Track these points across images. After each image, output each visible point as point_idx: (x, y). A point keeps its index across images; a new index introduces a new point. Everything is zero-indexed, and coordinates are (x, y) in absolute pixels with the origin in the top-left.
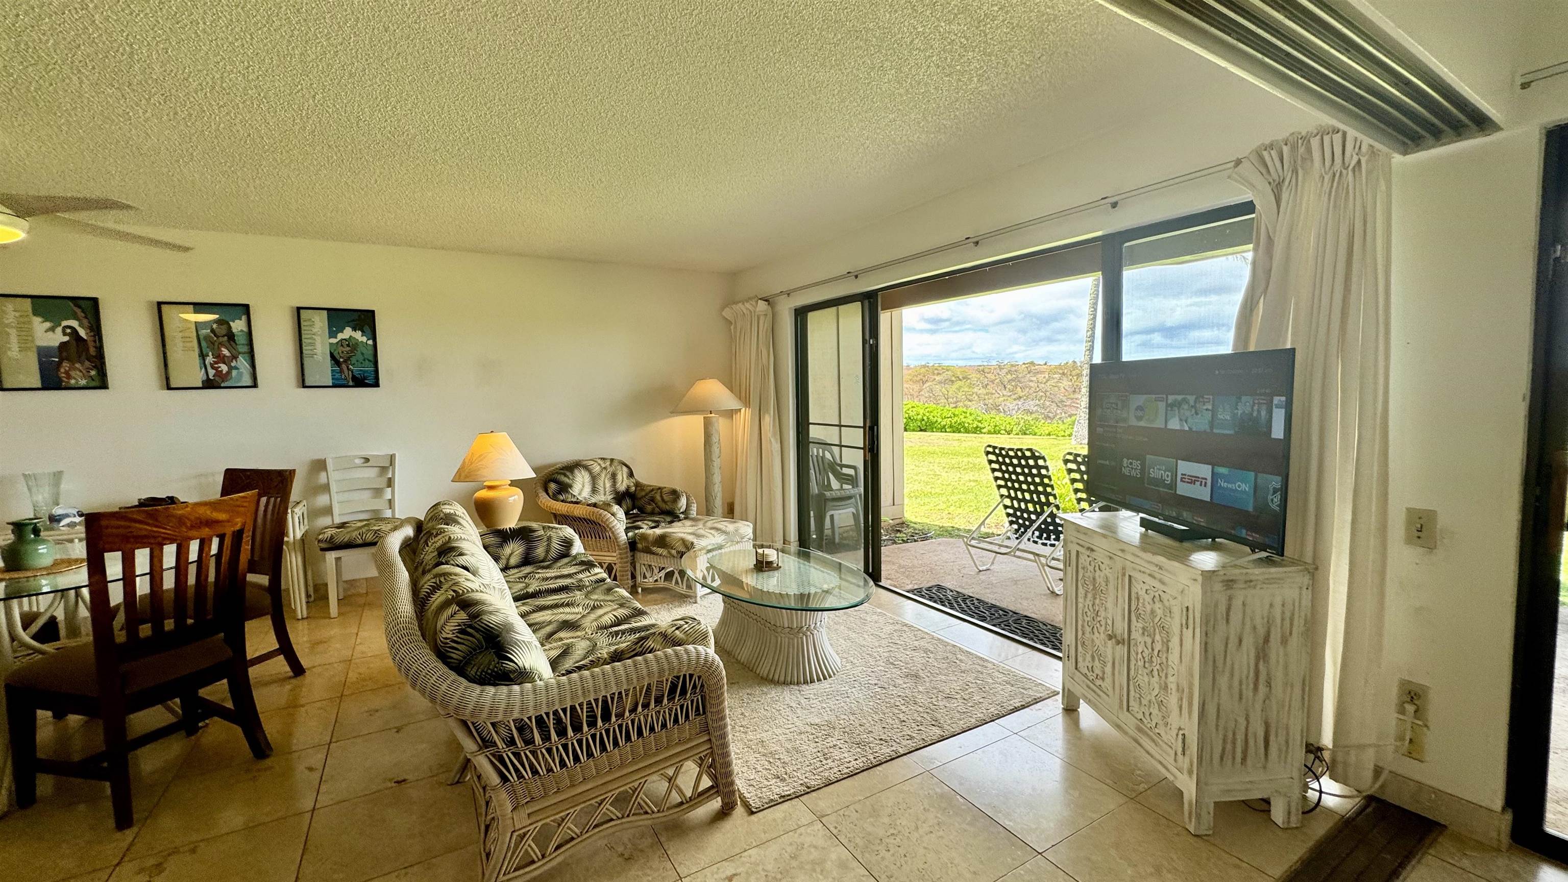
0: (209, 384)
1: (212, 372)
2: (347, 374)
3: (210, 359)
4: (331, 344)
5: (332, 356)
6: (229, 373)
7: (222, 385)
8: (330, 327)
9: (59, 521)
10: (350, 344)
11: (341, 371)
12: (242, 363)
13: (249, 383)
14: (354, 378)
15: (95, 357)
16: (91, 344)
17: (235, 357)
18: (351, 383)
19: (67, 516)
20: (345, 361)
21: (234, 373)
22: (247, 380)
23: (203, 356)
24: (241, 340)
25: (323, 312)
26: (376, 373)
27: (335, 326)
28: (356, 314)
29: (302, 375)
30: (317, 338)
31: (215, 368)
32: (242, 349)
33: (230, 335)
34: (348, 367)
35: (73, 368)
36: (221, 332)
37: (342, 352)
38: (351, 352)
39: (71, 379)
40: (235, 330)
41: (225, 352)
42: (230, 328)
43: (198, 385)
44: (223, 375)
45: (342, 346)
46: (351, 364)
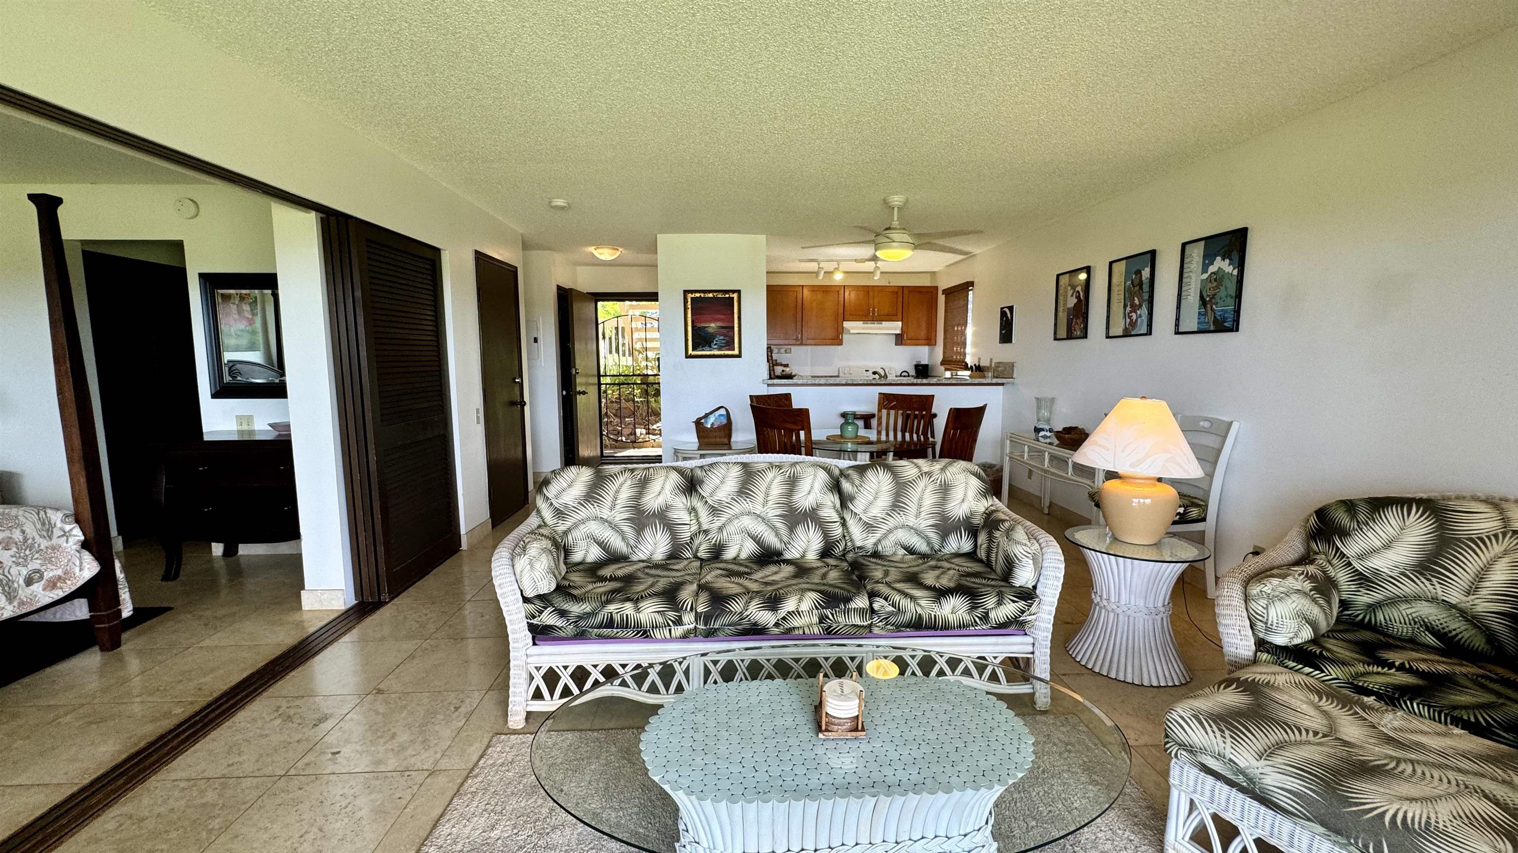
0: (1127, 334)
1: (1128, 320)
2: (1210, 317)
3: (1128, 309)
4: (1202, 280)
5: (1202, 298)
6: (1136, 320)
7: (1133, 333)
8: (1204, 261)
9: (1039, 432)
10: (1218, 278)
11: (1205, 314)
12: (1144, 311)
14: (1216, 321)
15: (1084, 313)
17: (1140, 306)
18: (1212, 328)
19: (1042, 430)
20: (1210, 301)
21: (1139, 320)
22: (1144, 330)
23: (1125, 306)
24: (1146, 288)
25: (1202, 243)
26: (1237, 312)
27: (1209, 258)
28: (1228, 237)
29: (1178, 320)
30: (1193, 275)
31: (1130, 317)
32: (1146, 296)
33: (1141, 284)
34: (1212, 307)
35: (1076, 323)
36: (1137, 282)
37: (1210, 289)
38: (1217, 287)
39: (1075, 330)
40: (1143, 278)
41: (1137, 301)
42: (1141, 276)
43: (1121, 334)
44: (1133, 324)
45: (1210, 281)
46: (1216, 304)
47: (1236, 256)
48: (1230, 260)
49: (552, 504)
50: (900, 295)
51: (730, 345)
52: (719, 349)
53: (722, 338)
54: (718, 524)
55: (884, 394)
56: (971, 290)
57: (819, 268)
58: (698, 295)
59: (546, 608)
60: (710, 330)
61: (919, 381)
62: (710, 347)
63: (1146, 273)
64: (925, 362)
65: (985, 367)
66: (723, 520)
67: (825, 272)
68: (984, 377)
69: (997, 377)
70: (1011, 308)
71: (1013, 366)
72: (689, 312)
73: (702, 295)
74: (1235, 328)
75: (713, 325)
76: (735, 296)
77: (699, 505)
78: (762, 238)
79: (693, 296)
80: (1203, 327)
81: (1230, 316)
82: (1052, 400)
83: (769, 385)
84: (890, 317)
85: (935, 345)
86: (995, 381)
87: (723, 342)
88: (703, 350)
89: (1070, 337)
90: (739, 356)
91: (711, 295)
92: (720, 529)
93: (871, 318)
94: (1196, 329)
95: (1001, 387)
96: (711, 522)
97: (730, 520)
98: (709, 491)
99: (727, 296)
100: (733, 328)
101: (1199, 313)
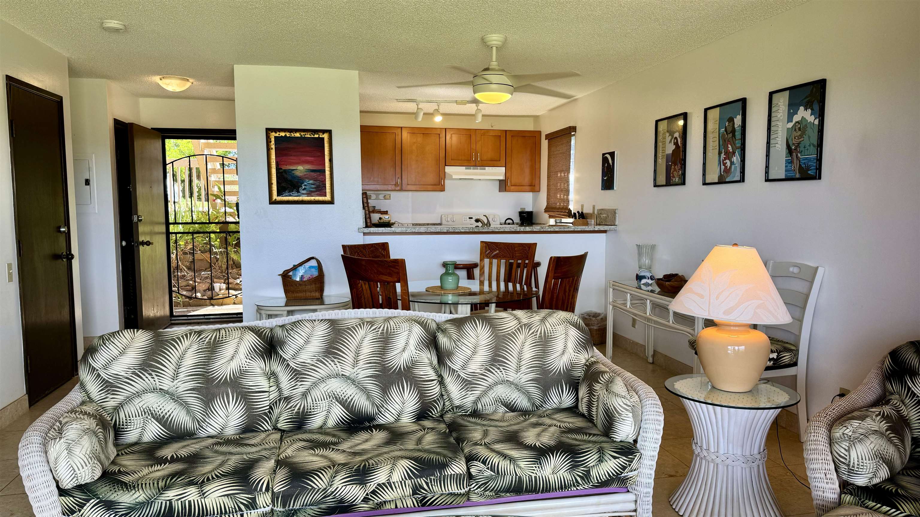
0: (721, 181)
1: (723, 167)
2: (796, 165)
3: (723, 156)
4: (788, 129)
5: (788, 146)
6: (730, 167)
7: (727, 180)
8: (789, 110)
9: (640, 280)
10: (801, 127)
11: (791, 162)
12: (736, 159)
13: (738, 178)
14: (801, 169)
15: (682, 160)
16: (681, 149)
17: (734, 153)
18: (798, 176)
19: (644, 277)
20: (796, 149)
21: (733, 167)
22: (737, 176)
23: (720, 153)
24: (738, 135)
25: (787, 93)
26: (819, 160)
27: (793, 107)
28: (809, 88)
29: (767, 167)
30: (780, 124)
31: (724, 164)
32: (738, 144)
33: (733, 131)
34: (797, 155)
35: (675, 170)
36: (730, 129)
37: (795, 138)
38: (801, 136)
39: (674, 177)
40: (736, 126)
41: (730, 149)
42: (734, 124)
43: (716, 181)
44: (727, 171)
45: (795, 130)
46: (801, 152)
47: (816, 107)
48: (812, 110)
49: (99, 375)
50: (503, 139)
51: (320, 189)
52: (309, 194)
53: (311, 182)
54: (301, 390)
55: (486, 243)
56: (574, 135)
57: (418, 109)
58: (283, 134)
59: (88, 501)
60: (298, 174)
61: (522, 229)
62: (298, 192)
63: (738, 120)
64: (529, 209)
65: (587, 214)
66: (307, 384)
67: (424, 114)
68: (587, 224)
69: (600, 225)
70: (612, 154)
71: (615, 213)
72: (273, 152)
73: (288, 134)
74: (817, 176)
75: (300, 168)
76: (326, 136)
77: (278, 368)
78: (355, 73)
79: (277, 135)
80: (791, 175)
81: (813, 164)
82: (653, 247)
83: (365, 234)
84: (493, 163)
85: (539, 191)
86: (597, 228)
87: (313, 186)
88: (290, 196)
89: (669, 183)
90: (331, 202)
91: (298, 135)
92: (304, 395)
93: (473, 164)
94: (784, 177)
95: (604, 235)
96: (294, 388)
97: (315, 385)
98: (292, 353)
99: (316, 136)
100: (324, 171)
101: (787, 161)
